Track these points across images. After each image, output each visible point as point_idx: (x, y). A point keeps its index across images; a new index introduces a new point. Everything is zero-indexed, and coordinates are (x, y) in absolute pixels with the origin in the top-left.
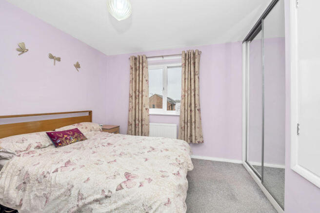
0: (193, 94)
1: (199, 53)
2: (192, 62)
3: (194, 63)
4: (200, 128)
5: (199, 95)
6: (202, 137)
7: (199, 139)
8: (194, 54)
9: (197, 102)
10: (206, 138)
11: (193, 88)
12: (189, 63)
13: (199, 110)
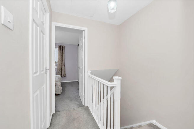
0: (62, 60)
1: (64, 47)
2: (62, 49)
3: (63, 50)
4: (65, 71)
5: (64, 61)
6: (65, 74)
7: (64, 75)
8: (62, 47)
9: (64, 63)
10: (67, 75)
11: (62, 58)
12: (61, 50)
13: (64, 66)
